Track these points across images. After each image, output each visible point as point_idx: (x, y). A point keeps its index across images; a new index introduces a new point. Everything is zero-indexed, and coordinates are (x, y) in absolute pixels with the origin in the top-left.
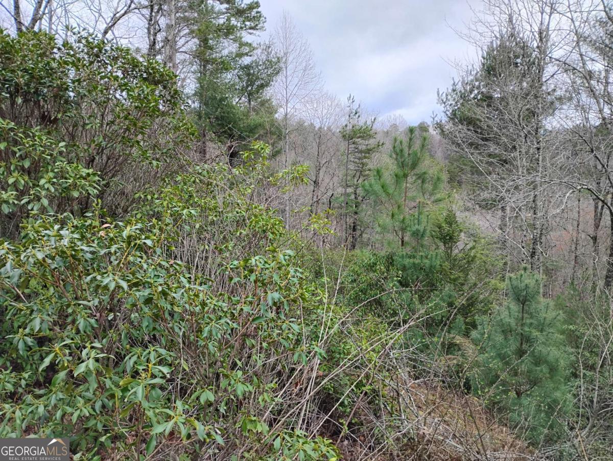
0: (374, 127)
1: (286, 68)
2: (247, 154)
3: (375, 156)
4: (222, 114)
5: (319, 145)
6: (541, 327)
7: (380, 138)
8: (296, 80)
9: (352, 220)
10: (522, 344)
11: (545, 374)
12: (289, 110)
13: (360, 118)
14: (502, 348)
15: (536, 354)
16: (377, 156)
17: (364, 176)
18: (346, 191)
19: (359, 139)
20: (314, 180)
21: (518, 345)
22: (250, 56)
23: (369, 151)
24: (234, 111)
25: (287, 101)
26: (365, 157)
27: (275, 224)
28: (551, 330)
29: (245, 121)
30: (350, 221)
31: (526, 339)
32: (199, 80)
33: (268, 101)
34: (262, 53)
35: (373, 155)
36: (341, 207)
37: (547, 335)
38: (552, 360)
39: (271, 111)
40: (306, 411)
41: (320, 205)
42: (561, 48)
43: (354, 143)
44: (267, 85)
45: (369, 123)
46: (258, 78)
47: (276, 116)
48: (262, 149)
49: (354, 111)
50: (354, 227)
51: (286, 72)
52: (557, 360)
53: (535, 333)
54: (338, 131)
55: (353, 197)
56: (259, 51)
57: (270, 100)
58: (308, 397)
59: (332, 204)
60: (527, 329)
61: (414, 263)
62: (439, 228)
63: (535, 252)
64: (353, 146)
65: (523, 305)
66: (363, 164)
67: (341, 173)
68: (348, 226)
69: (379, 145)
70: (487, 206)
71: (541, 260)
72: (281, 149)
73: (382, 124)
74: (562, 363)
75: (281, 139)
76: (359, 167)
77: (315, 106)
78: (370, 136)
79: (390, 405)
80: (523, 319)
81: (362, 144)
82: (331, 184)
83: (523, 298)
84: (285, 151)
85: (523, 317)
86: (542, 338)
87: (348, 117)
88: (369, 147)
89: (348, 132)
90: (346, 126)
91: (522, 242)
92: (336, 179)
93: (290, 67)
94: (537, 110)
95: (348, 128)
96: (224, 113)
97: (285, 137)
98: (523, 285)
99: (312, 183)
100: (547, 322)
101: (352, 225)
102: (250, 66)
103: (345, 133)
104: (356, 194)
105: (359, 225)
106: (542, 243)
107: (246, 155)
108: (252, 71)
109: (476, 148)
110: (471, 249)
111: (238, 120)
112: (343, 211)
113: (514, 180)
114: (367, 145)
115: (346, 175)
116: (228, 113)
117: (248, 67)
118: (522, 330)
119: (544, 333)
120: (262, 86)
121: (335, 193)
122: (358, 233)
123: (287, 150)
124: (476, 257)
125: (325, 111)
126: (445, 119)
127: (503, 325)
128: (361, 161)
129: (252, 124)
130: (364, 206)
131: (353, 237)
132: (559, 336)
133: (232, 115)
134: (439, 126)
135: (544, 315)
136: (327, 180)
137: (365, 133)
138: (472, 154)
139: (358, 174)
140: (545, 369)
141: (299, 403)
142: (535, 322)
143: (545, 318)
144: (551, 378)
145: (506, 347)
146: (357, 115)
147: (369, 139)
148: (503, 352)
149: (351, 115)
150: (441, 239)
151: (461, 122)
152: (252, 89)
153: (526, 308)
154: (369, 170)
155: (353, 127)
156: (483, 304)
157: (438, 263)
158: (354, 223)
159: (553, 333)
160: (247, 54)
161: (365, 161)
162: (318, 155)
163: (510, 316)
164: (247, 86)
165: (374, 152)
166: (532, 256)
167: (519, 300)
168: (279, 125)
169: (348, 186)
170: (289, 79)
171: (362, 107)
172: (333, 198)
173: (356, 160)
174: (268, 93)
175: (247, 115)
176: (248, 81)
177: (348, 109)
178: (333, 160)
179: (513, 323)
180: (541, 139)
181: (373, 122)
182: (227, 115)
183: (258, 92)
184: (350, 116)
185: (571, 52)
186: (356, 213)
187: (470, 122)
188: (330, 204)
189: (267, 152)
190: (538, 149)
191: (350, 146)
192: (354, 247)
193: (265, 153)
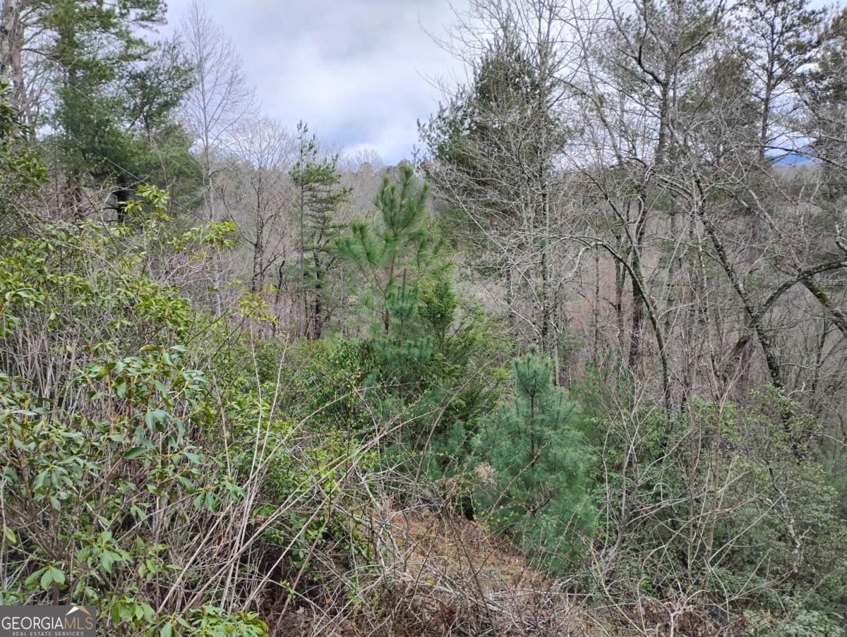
0: (338, 167)
1: (202, 80)
2: (132, 205)
3: (342, 207)
4: (103, 145)
5: (259, 192)
6: (554, 423)
7: (345, 182)
8: (218, 99)
9: (314, 298)
10: (533, 447)
11: (561, 483)
12: (210, 141)
13: (317, 155)
14: (510, 456)
15: (550, 459)
16: (343, 208)
17: (327, 235)
18: (302, 257)
19: (317, 184)
20: (255, 241)
21: (529, 448)
22: (146, 60)
23: (332, 200)
24: (122, 141)
25: (206, 128)
26: (328, 209)
27: (176, 308)
28: (567, 427)
29: (142, 157)
30: (311, 299)
31: (537, 440)
32: (63, 94)
33: (176, 127)
34: (163, 56)
35: (338, 205)
36: (297, 280)
37: (562, 433)
38: (570, 464)
39: (184, 142)
40: (233, 575)
41: (267, 278)
42: (566, 65)
43: (310, 190)
44: (174, 104)
45: (329, 161)
46: (159, 93)
47: (192, 149)
48: (156, 197)
49: (308, 144)
50: (317, 306)
51: (203, 85)
52: (575, 464)
53: (548, 432)
54: (287, 172)
55: (313, 265)
56: (159, 53)
57: (180, 126)
58: (236, 555)
59: (284, 276)
60: (538, 428)
61: (398, 354)
62: (427, 303)
63: (546, 328)
64: (309, 193)
65: (533, 396)
66: (325, 219)
67: (294, 232)
68: (308, 306)
69: (345, 192)
70: (486, 271)
71: (555, 337)
72: (203, 199)
73: (349, 163)
74: (582, 467)
75: (200, 184)
76: (319, 222)
77: (250, 137)
78: (332, 180)
79: (366, 549)
80: (533, 416)
81: (323, 191)
82: (281, 247)
83: (531, 388)
84: (209, 202)
85: (533, 412)
86: (556, 437)
87: (298, 153)
88: (332, 194)
89: (300, 174)
90: (298, 164)
91: (533, 316)
92: (287, 241)
93: (209, 79)
94: (539, 145)
95: (300, 168)
96: (105, 143)
97: (207, 181)
98: (531, 371)
99: (253, 247)
100: (562, 416)
101: (315, 304)
102: (145, 76)
103: (296, 175)
104: (317, 260)
105: (324, 304)
106: (556, 316)
107: (129, 206)
108: (149, 83)
109: (469, 195)
110: (470, 328)
111: (129, 154)
112: (301, 285)
113: (517, 237)
114: (329, 192)
115: (302, 235)
116: (113, 143)
117: (142, 76)
118: (532, 429)
119: (558, 431)
120: (167, 105)
121: (288, 260)
122: (323, 315)
123: (212, 200)
124: (475, 339)
125: (264, 145)
126: (430, 157)
127: (510, 425)
128: (321, 215)
129: (153, 162)
130: (330, 277)
131: (316, 321)
132: (576, 432)
133: (119, 148)
134: (425, 166)
135: (558, 408)
136: (274, 242)
137: (325, 175)
138: (464, 202)
139: (319, 232)
140: (561, 476)
141: (223, 565)
142: (548, 418)
143: (558, 412)
144: (570, 486)
145: (515, 454)
146: (313, 150)
147: (330, 184)
148: (511, 461)
149: (304, 150)
150: (429, 318)
151: (450, 160)
152: (150, 108)
153: (536, 400)
154: (334, 227)
155: (308, 166)
156: (486, 400)
157: (430, 352)
158: (317, 301)
159: (569, 430)
160: (139, 57)
161: (327, 214)
162: (259, 207)
163: (518, 414)
164: (143, 105)
165: (338, 200)
166: (544, 333)
167: (527, 390)
168: (197, 163)
169: (305, 250)
170: (208, 95)
171: (319, 138)
172: (284, 267)
173: (315, 213)
174: (176, 116)
175: (144, 147)
176: (144, 96)
177: (299, 141)
178: (281, 214)
179: (521, 421)
180: (546, 183)
181: (335, 161)
182: (110, 146)
183: (160, 114)
184: (302, 151)
185: (577, 71)
186: (318, 287)
187: (461, 160)
188: (281, 276)
189: (163, 201)
190: (544, 195)
191: (305, 194)
192: (318, 335)
193: (160, 204)
